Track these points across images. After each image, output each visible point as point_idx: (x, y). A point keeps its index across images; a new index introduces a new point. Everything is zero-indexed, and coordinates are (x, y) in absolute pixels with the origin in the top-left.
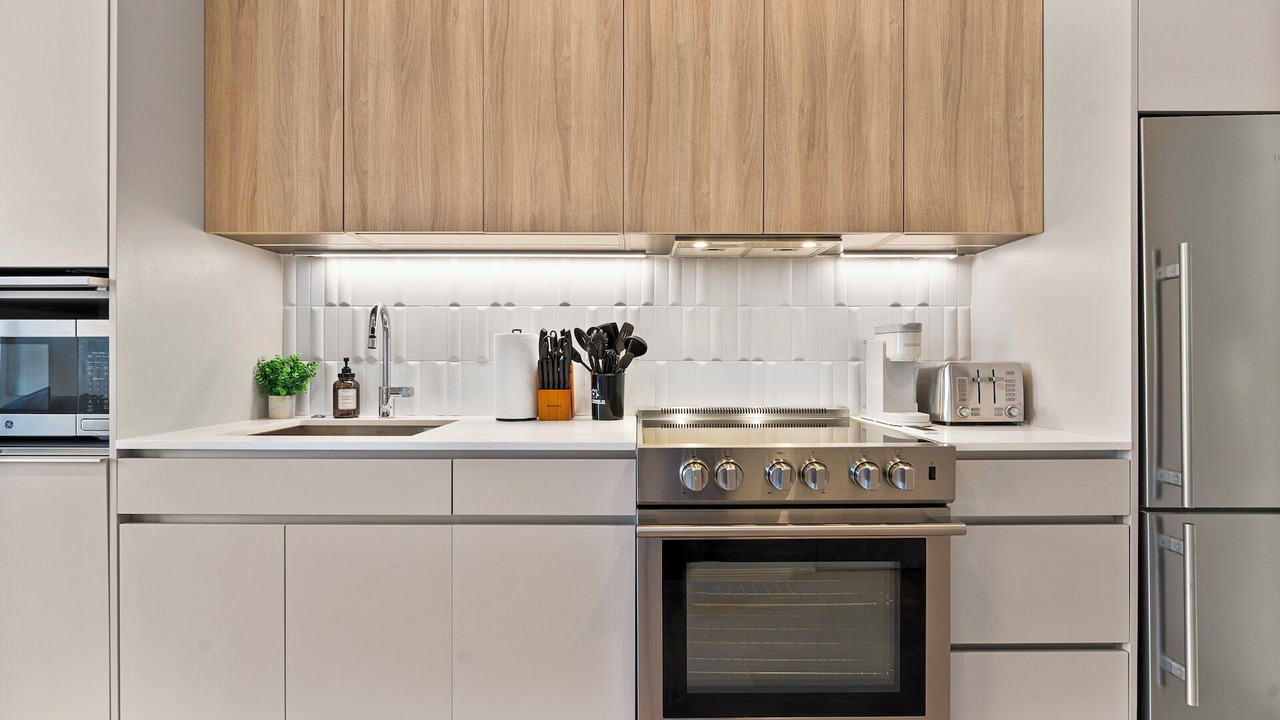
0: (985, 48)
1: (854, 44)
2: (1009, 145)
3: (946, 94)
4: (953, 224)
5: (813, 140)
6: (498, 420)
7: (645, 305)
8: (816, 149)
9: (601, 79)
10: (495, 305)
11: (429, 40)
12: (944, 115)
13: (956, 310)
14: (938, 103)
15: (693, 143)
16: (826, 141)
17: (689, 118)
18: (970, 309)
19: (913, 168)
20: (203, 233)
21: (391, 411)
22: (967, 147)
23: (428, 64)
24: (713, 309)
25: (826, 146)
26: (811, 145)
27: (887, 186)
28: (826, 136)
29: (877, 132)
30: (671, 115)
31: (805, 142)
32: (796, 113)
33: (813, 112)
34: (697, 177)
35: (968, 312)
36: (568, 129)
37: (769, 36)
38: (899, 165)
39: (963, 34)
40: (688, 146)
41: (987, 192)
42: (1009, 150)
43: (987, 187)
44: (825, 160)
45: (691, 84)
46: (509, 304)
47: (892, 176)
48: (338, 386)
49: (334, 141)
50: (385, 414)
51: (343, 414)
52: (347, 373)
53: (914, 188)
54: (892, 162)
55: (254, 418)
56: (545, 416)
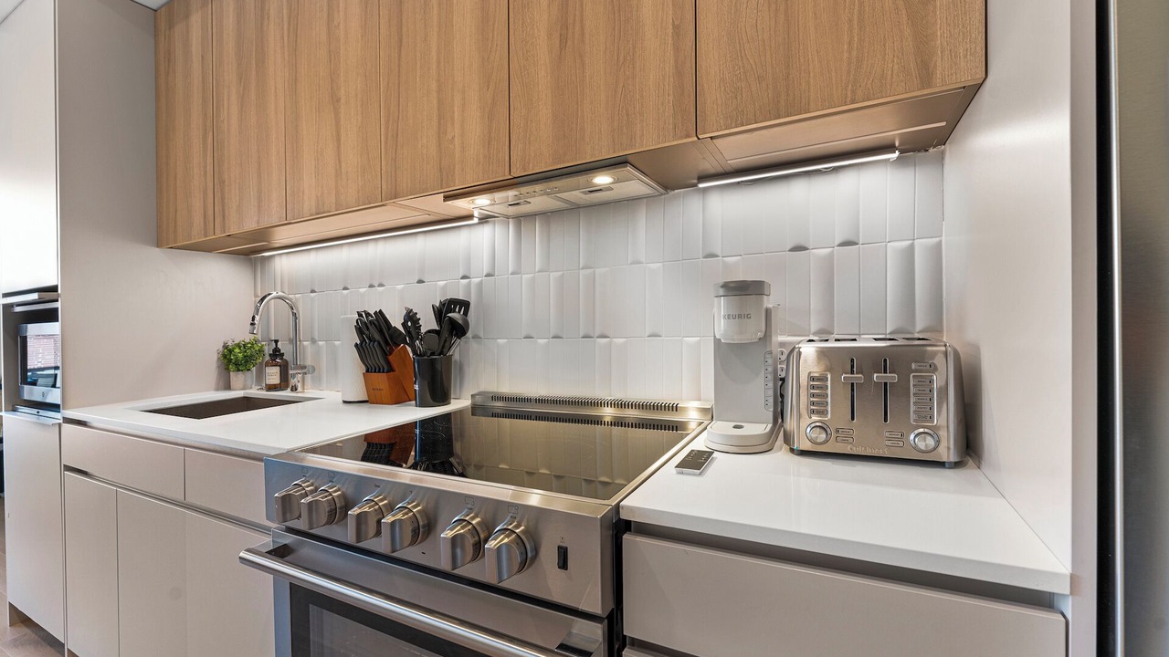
4: (783, 103)
6: (345, 402)
7: (487, 275)
8: (569, 43)
9: (362, 36)
10: (371, 286)
11: (254, 49)
13: (912, 247)
15: (438, 81)
16: (582, 28)
17: (434, 53)
18: (939, 244)
19: (711, 27)
20: (157, 249)
21: (299, 385)
23: (254, 73)
25: (583, 34)
26: (563, 41)
27: (670, 69)
28: (582, 21)
30: (418, 54)
31: (556, 36)
34: (442, 122)
35: (937, 249)
36: (338, 101)
38: (688, 29)
40: (434, 86)
43: (850, 21)
44: (581, 56)
45: (436, 9)
46: (381, 285)
47: (677, 49)
48: (267, 364)
49: (209, 160)
50: (294, 389)
51: (271, 388)
52: (276, 353)
53: (713, 62)
54: (676, 27)
55: (217, 389)
56: (373, 399)
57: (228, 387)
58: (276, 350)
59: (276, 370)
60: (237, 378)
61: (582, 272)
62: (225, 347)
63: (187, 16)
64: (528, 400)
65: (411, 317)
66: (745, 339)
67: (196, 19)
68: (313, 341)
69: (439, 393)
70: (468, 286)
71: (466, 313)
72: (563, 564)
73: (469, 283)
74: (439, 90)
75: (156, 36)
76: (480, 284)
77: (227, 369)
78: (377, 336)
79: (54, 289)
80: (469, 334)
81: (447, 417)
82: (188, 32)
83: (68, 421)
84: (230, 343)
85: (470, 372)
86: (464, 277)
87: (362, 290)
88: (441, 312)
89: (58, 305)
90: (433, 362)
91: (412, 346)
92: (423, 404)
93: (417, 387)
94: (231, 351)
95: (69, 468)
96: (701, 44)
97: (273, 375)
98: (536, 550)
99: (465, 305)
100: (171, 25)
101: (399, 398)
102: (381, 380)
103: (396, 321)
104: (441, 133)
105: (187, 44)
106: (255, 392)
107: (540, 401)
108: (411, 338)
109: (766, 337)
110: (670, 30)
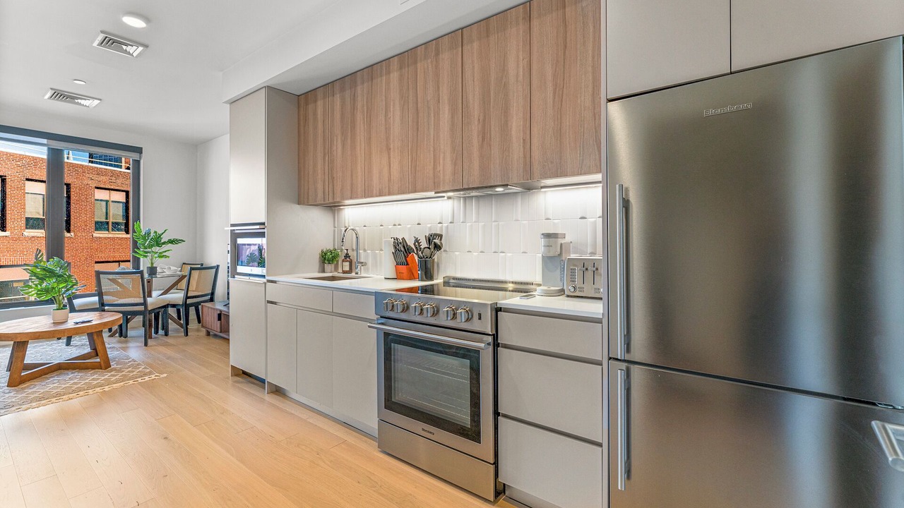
0: (579, 58)
1: (504, 78)
2: (595, 117)
3: (555, 93)
5: (484, 136)
6: (385, 278)
7: (450, 223)
8: (486, 140)
10: (395, 225)
12: (553, 106)
14: (550, 101)
16: (490, 135)
19: (535, 141)
20: (299, 205)
21: (358, 271)
22: (568, 123)
24: (481, 224)
25: (491, 138)
26: (483, 139)
27: (522, 155)
28: (490, 132)
29: (516, 123)
31: (480, 136)
32: (476, 123)
33: (484, 120)
34: (435, 164)
36: (390, 149)
37: (464, 85)
38: (527, 143)
39: (565, 53)
40: (432, 149)
41: (580, 150)
42: (595, 119)
43: (580, 147)
44: (490, 146)
45: (433, 118)
46: (399, 225)
47: (524, 147)
48: (343, 261)
49: (326, 167)
50: (357, 273)
51: (344, 272)
52: (347, 256)
53: (536, 154)
54: (524, 140)
55: (319, 272)
56: (399, 277)
57: (323, 271)
58: (347, 254)
59: (348, 264)
60: (328, 267)
61: (493, 223)
62: (322, 251)
63: (315, 101)
64: (469, 280)
65: (417, 241)
66: (551, 254)
67: (320, 103)
68: (365, 250)
69: (428, 275)
70: (442, 228)
71: (441, 240)
72: (480, 319)
73: (442, 227)
74: (434, 152)
75: (299, 107)
76: (447, 227)
77: (324, 263)
78: (403, 249)
79: (263, 224)
80: (442, 250)
81: (432, 285)
82: (316, 108)
83: (269, 281)
84: (325, 250)
85: (442, 267)
86: (440, 223)
87: (390, 227)
88: (430, 240)
89: (265, 230)
90: (426, 261)
91: (417, 254)
92: (422, 280)
93: (419, 272)
94: (325, 254)
95: (269, 302)
96: (533, 148)
97: (346, 266)
98: (472, 316)
99: (440, 236)
100: (307, 103)
101: (411, 277)
102: (403, 269)
103: (411, 243)
104: (435, 168)
105: (315, 114)
106: (336, 274)
107: (474, 280)
108: (417, 250)
109: (560, 254)
110: (522, 141)
